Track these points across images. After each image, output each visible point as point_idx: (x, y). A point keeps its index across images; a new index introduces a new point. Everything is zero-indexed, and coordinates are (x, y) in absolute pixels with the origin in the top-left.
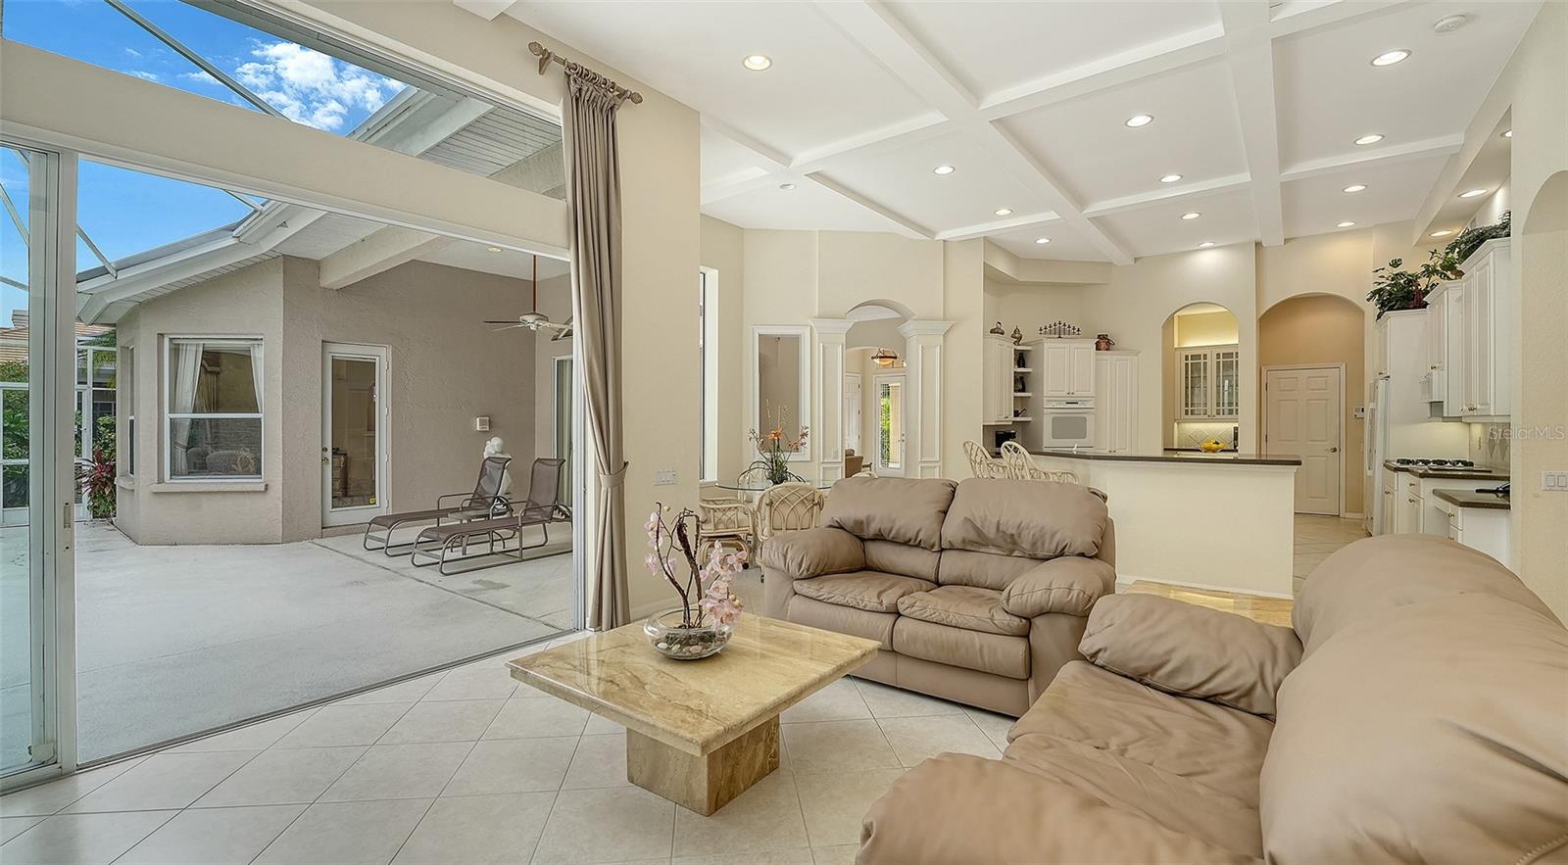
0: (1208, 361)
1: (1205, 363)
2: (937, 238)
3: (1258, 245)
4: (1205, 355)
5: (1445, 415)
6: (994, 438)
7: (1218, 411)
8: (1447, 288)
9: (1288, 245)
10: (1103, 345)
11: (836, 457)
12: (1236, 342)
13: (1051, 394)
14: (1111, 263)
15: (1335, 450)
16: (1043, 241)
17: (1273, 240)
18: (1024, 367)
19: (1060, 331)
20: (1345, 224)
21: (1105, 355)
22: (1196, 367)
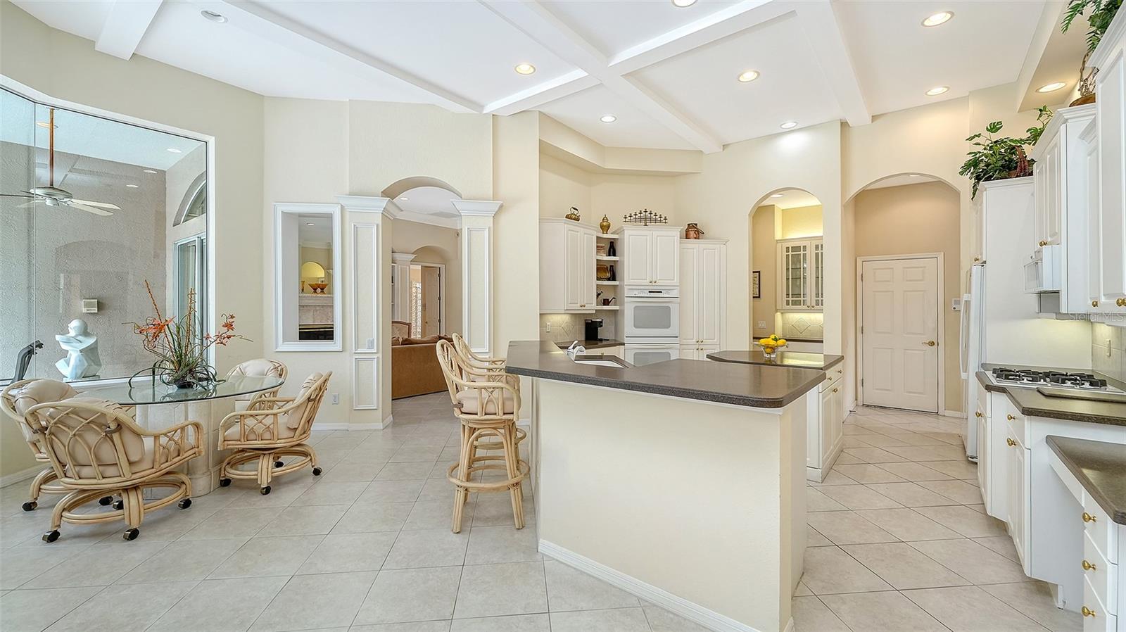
0: (808, 252)
1: (805, 255)
2: (485, 112)
3: (844, 124)
4: (805, 247)
5: (1063, 310)
6: (584, 327)
7: (817, 301)
8: (1066, 121)
9: (878, 122)
10: (692, 233)
11: (371, 347)
12: (821, 234)
13: (632, 282)
14: (701, 151)
15: (932, 344)
16: (608, 119)
17: (859, 117)
18: (614, 255)
19: (646, 219)
20: (937, 91)
21: (693, 244)
22: (796, 259)
